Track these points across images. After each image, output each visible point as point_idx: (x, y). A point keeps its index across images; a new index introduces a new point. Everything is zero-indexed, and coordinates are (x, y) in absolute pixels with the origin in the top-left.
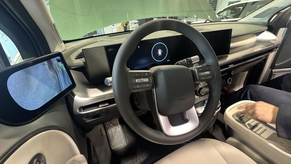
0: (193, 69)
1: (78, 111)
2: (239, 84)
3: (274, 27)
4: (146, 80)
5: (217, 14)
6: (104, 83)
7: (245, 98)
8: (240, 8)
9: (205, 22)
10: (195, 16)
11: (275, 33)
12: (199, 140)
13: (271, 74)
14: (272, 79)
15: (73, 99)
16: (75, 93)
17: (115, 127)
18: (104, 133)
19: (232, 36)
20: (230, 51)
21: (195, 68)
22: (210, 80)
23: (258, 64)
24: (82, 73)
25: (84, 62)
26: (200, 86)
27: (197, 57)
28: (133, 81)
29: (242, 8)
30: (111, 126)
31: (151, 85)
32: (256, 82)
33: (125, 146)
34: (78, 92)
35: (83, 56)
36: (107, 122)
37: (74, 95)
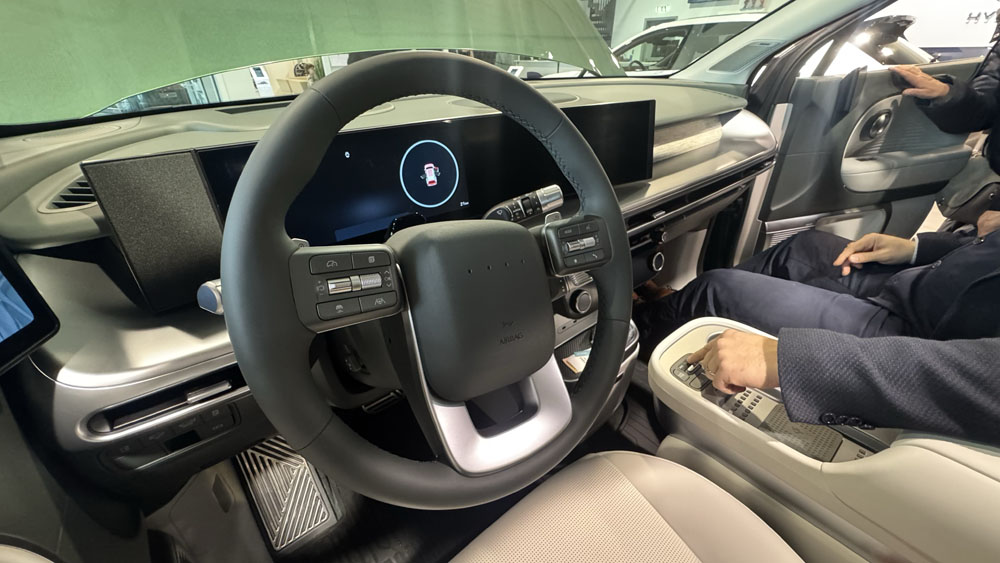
0: (544, 231)
1: (80, 433)
2: (686, 271)
3: (762, 98)
4: (373, 281)
5: (614, 53)
6: (195, 303)
7: (702, 312)
8: (677, 38)
9: (581, 77)
10: (550, 54)
11: (766, 118)
12: (580, 460)
13: (762, 235)
14: (765, 249)
15: (50, 387)
16: (59, 356)
17: (283, 464)
18: (236, 495)
19: (656, 123)
20: (655, 170)
21: (548, 228)
22: (600, 264)
23: (730, 206)
24: (93, 269)
25: (98, 221)
26: (571, 287)
27: (555, 188)
28: (318, 288)
29: (681, 39)
30: (267, 464)
31: (393, 298)
32: (726, 262)
33: (330, 528)
34: (74, 349)
35: (89, 192)
36: (249, 451)
37: (53, 367)
